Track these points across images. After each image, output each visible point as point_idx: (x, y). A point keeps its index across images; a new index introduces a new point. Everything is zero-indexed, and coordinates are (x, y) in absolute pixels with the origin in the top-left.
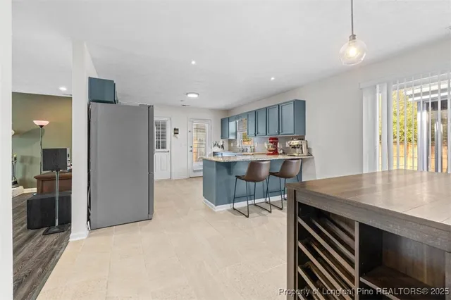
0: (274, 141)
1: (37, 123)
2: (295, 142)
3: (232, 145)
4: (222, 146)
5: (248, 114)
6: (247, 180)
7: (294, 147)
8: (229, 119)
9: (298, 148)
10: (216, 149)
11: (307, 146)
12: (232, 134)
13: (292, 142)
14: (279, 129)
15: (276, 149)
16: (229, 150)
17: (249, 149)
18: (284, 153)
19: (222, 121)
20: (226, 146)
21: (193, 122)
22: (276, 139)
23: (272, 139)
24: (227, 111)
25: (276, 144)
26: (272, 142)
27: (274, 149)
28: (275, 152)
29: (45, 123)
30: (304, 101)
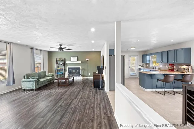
0: (172, 65)
1: (87, 59)
2: (185, 67)
3: (148, 65)
4: (143, 66)
5: (157, 53)
6: (163, 82)
7: (184, 69)
8: (146, 55)
9: (187, 69)
10: (140, 67)
11: (192, 69)
12: (148, 61)
13: (183, 66)
14: (175, 61)
15: (173, 69)
16: (146, 68)
17: (157, 68)
18: (177, 71)
19: (143, 56)
20: (145, 65)
21: (130, 56)
22: (173, 64)
23: (171, 64)
24: (145, 51)
25: (173, 67)
26: (171, 66)
27: (171, 69)
28: (173, 70)
29: (88, 59)
30: (191, 48)
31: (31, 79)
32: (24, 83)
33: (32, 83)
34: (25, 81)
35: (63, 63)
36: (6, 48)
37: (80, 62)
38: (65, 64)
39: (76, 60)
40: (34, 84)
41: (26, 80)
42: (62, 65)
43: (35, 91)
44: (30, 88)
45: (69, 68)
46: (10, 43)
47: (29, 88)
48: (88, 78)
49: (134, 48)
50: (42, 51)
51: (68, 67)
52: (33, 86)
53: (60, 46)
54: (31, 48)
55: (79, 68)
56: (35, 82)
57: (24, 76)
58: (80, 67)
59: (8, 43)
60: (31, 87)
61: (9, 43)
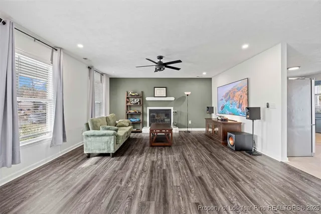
1: (186, 93)
29: (189, 93)
31: (102, 132)
32: (90, 139)
33: (106, 138)
34: (93, 134)
35: (140, 101)
36: (52, 60)
37: (172, 99)
38: (142, 103)
39: (165, 96)
40: (112, 142)
41: (91, 132)
42: (137, 103)
43: (113, 157)
44: (102, 152)
45: (151, 111)
46: (59, 50)
47: (100, 150)
48: (190, 129)
49: (298, 68)
50: (104, 75)
51: (148, 108)
52: (109, 148)
53: (159, 60)
54: (89, 67)
55: (170, 110)
56: (113, 137)
57: (87, 124)
58: (172, 108)
59: (55, 49)
60: (104, 149)
61: (57, 50)
